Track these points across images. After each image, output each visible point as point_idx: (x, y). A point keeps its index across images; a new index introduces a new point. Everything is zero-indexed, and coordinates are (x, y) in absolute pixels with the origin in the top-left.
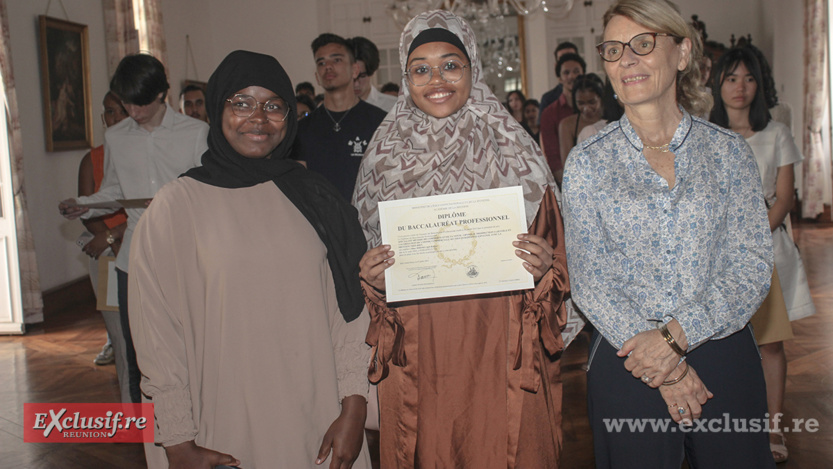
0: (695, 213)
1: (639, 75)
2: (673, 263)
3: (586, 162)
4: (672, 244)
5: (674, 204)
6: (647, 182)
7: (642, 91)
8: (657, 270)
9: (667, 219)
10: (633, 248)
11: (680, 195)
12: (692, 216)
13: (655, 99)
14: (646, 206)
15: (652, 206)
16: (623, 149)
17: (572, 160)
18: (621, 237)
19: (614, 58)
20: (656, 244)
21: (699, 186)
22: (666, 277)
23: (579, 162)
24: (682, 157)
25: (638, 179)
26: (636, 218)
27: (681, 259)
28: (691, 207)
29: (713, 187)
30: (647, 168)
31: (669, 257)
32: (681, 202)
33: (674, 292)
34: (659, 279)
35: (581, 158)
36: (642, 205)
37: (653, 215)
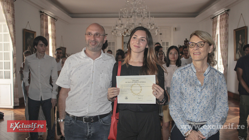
0: (207, 94)
1: (198, 53)
2: (198, 106)
3: (180, 74)
4: (199, 101)
5: (202, 90)
6: (196, 82)
7: (198, 57)
8: (193, 107)
9: (199, 94)
10: (188, 100)
11: (204, 88)
13: (202, 60)
15: (195, 90)
16: (190, 72)
17: (176, 73)
18: (186, 96)
19: (192, 47)
20: (194, 100)
21: (209, 86)
22: (195, 110)
24: (207, 78)
25: (193, 81)
26: (191, 92)
27: (201, 106)
28: (206, 92)
29: (213, 87)
30: (196, 78)
31: (197, 104)
32: (204, 90)
33: (196, 114)
34: (193, 110)
35: (178, 73)
36: (193, 89)
37: (195, 92)
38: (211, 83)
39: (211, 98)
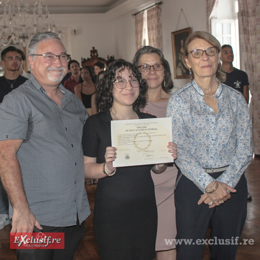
0: (225, 125)
2: (214, 144)
3: (179, 100)
4: (214, 137)
5: (216, 120)
6: (205, 109)
8: (207, 147)
9: (213, 126)
10: (198, 137)
11: (219, 116)
12: (224, 126)
14: (205, 120)
15: (207, 120)
16: (194, 95)
17: (173, 99)
18: (193, 132)
19: (197, 57)
20: (208, 136)
21: (227, 113)
22: (211, 150)
23: (176, 100)
24: (220, 101)
25: (201, 108)
26: (200, 125)
27: (218, 143)
28: (224, 122)
29: (232, 114)
30: (205, 104)
31: (213, 142)
32: (219, 119)
33: (214, 156)
34: (208, 151)
35: (177, 98)
36: (203, 119)
37: (208, 124)
38: (228, 108)
39: (231, 130)
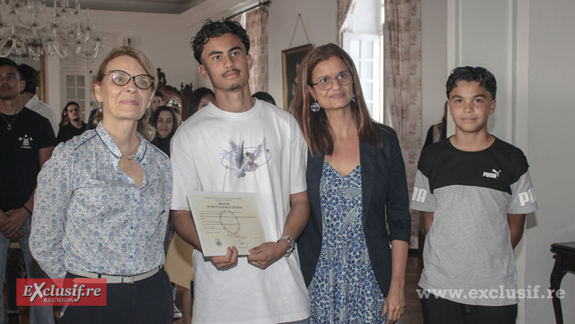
4: (135, 222)
5: (142, 196)
6: (120, 180)
8: (123, 240)
9: (136, 206)
10: (110, 223)
12: (151, 208)
14: (123, 196)
15: (127, 196)
20: (126, 222)
22: (130, 245)
25: (114, 177)
26: (117, 204)
27: (139, 234)
28: (152, 202)
31: (132, 231)
33: (134, 256)
34: (124, 246)
35: (72, 157)
36: (121, 195)
37: (128, 202)
